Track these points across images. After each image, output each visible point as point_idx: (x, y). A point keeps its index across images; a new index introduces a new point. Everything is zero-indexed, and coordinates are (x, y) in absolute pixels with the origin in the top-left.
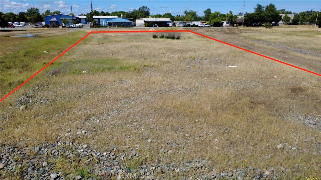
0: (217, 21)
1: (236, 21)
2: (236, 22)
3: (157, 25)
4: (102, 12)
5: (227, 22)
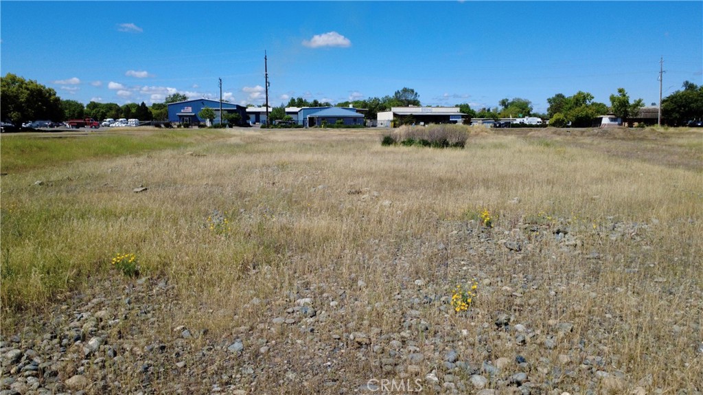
0: (584, 113)
1: (637, 114)
2: (639, 117)
3: (425, 124)
5: (613, 116)
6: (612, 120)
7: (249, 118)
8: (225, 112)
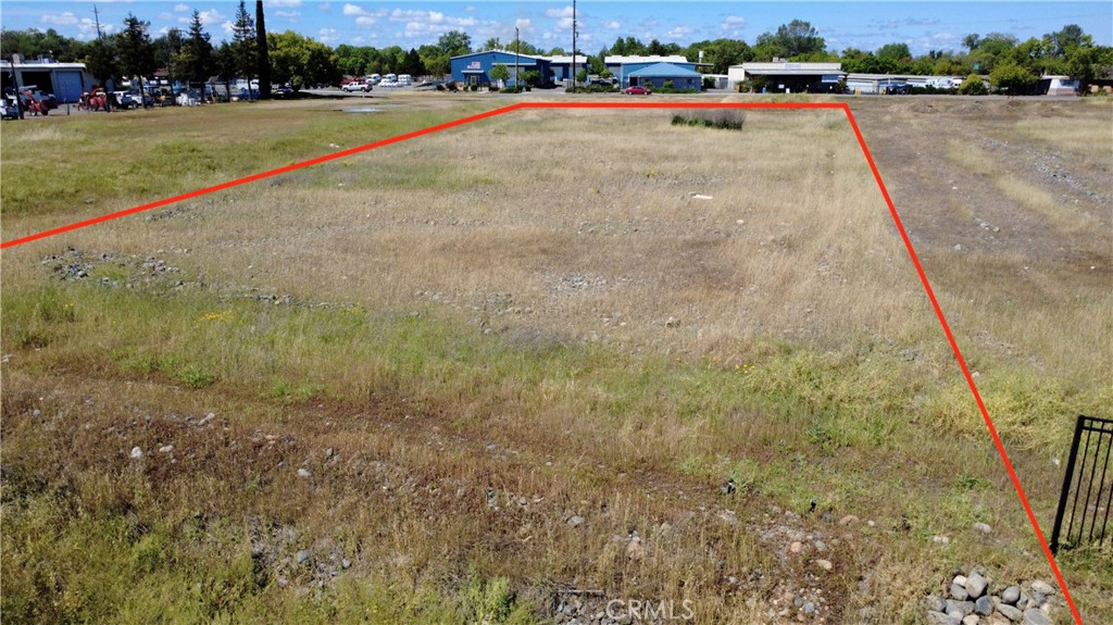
3: (786, 87)
4: (655, 44)
5: (1067, 78)
6: (1065, 83)
7: (553, 74)
8: (522, 70)
